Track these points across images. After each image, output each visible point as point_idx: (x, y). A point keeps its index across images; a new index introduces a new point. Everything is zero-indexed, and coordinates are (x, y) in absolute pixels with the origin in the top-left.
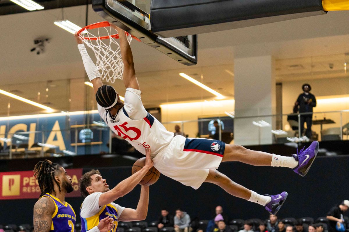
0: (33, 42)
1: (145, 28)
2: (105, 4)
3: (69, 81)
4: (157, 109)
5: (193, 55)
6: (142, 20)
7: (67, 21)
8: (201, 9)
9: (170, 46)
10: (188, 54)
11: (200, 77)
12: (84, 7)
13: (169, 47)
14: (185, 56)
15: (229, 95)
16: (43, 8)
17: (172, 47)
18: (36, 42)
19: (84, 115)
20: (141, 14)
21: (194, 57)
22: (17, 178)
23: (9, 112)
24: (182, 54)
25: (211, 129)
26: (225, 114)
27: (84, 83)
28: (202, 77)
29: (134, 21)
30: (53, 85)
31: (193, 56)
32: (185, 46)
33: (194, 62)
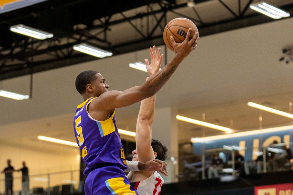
0: (281, 51)
18: (285, 51)
22: (272, 191)
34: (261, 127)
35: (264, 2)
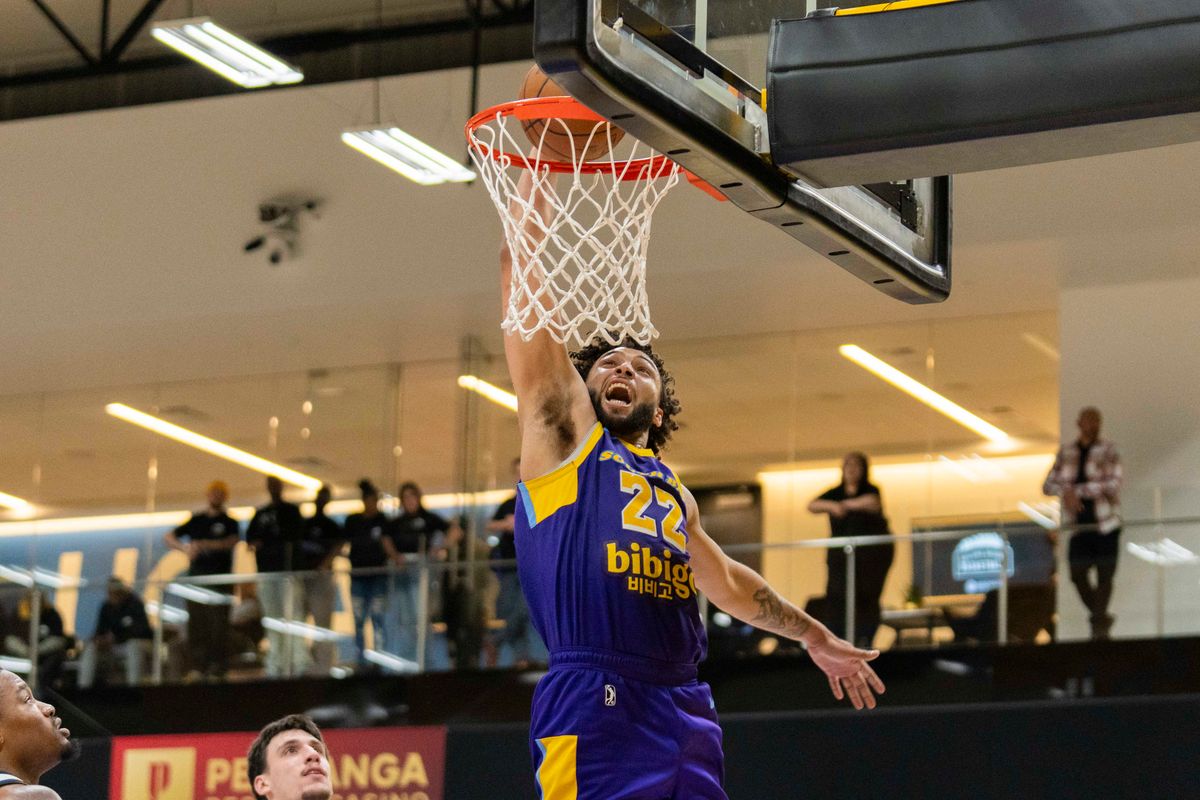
0: (255, 215)
1: (746, 144)
2: (588, 41)
3: (396, 371)
4: (745, 487)
5: (933, 259)
6: (735, 113)
7: (396, 131)
8: (974, 69)
9: (844, 220)
10: (916, 256)
11: (922, 364)
12: (463, 75)
13: (841, 225)
14: (902, 264)
15: (1034, 436)
16: (296, 76)
17: (852, 225)
18: (268, 214)
19: (456, 508)
20: (730, 87)
21: (938, 271)
22: (180, 758)
23: (152, 493)
24: (888, 255)
25: (961, 571)
26: (1019, 513)
27: (456, 382)
28: (931, 362)
29: (701, 116)
30: (328, 390)
31: (932, 264)
32: (902, 222)
33: (939, 290)
34: (151, 504)
35: (206, 21)
